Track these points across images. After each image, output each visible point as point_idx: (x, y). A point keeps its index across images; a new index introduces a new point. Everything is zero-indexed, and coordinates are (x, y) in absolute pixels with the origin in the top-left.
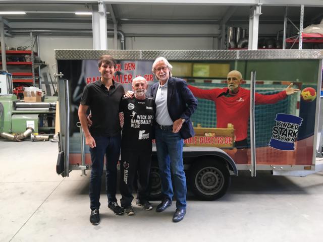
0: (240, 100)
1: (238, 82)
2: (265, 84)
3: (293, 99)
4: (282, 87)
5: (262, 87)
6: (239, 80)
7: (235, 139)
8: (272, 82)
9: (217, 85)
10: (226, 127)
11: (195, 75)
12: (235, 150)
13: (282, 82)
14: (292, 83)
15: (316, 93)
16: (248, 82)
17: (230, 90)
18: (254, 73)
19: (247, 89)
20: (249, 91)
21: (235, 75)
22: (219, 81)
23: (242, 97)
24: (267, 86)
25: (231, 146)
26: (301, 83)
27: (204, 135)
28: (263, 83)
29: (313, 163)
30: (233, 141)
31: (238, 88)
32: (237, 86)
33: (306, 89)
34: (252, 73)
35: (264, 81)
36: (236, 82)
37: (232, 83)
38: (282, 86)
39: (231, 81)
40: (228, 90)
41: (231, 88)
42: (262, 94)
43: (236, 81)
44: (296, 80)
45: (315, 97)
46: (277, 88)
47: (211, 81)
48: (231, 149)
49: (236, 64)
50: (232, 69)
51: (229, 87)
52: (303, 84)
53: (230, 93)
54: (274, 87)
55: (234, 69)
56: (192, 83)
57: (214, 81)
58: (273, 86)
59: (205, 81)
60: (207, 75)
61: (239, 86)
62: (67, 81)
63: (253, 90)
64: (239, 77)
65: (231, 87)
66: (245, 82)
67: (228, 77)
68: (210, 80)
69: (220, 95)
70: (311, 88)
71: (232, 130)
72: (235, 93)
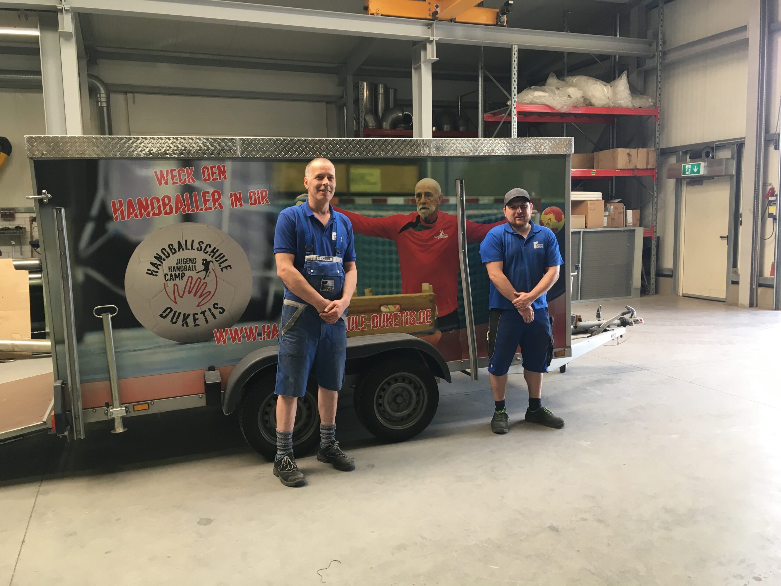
0: (441, 236)
1: (436, 200)
2: (481, 202)
5: (477, 209)
6: (436, 196)
7: (437, 313)
8: (492, 198)
9: (397, 207)
10: (420, 290)
11: (354, 188)
12: (438, 334)
15: (563, 216)
16: (453, 200)
17: (422, 216)
18: (461, 183)
19: (451, 213)
20: (456, 217)
21: (429, 187)
22: (400, 201)
23: (444, 230)
24: (485, 207)
25: (431, 328)
26: (539, 200)
27: (379, 311)
28: (477, 200)
29: (567, 345)
30: (433, 317)
31: (434, 213)
32: (433, 208)
33: (548, 209)
34: (459, 182)
35: (480, 198)
36: (432, 201)
37: (424, 204)
39: (423, 200)
40: (419, 216)
41: (424, 213)
42: (478, 222)
43: (432, 199)
45: (562, 223)
47: (386, 201)
48: (431, 333)
49: (429, 164)
50: (422, 175)
51: (419, 211)
52: (543, 201)
53: (422, 223)
54: (496, 209)
55: (426, 176)
56: (349, 206)
57: (392, 201)
58: (496, 206)
59: (374, 201)
60: (377, 189)
61: (437, 210)
62: (63, 210)
63: (463, 215)
64: (437, 191)
65: (422, 211)
66: (448, 200)
67: (417, 191)
68: (382, 198)
69: (405, 228)
70: (555, 208)
71: (430, 295)
72: (431, 222)
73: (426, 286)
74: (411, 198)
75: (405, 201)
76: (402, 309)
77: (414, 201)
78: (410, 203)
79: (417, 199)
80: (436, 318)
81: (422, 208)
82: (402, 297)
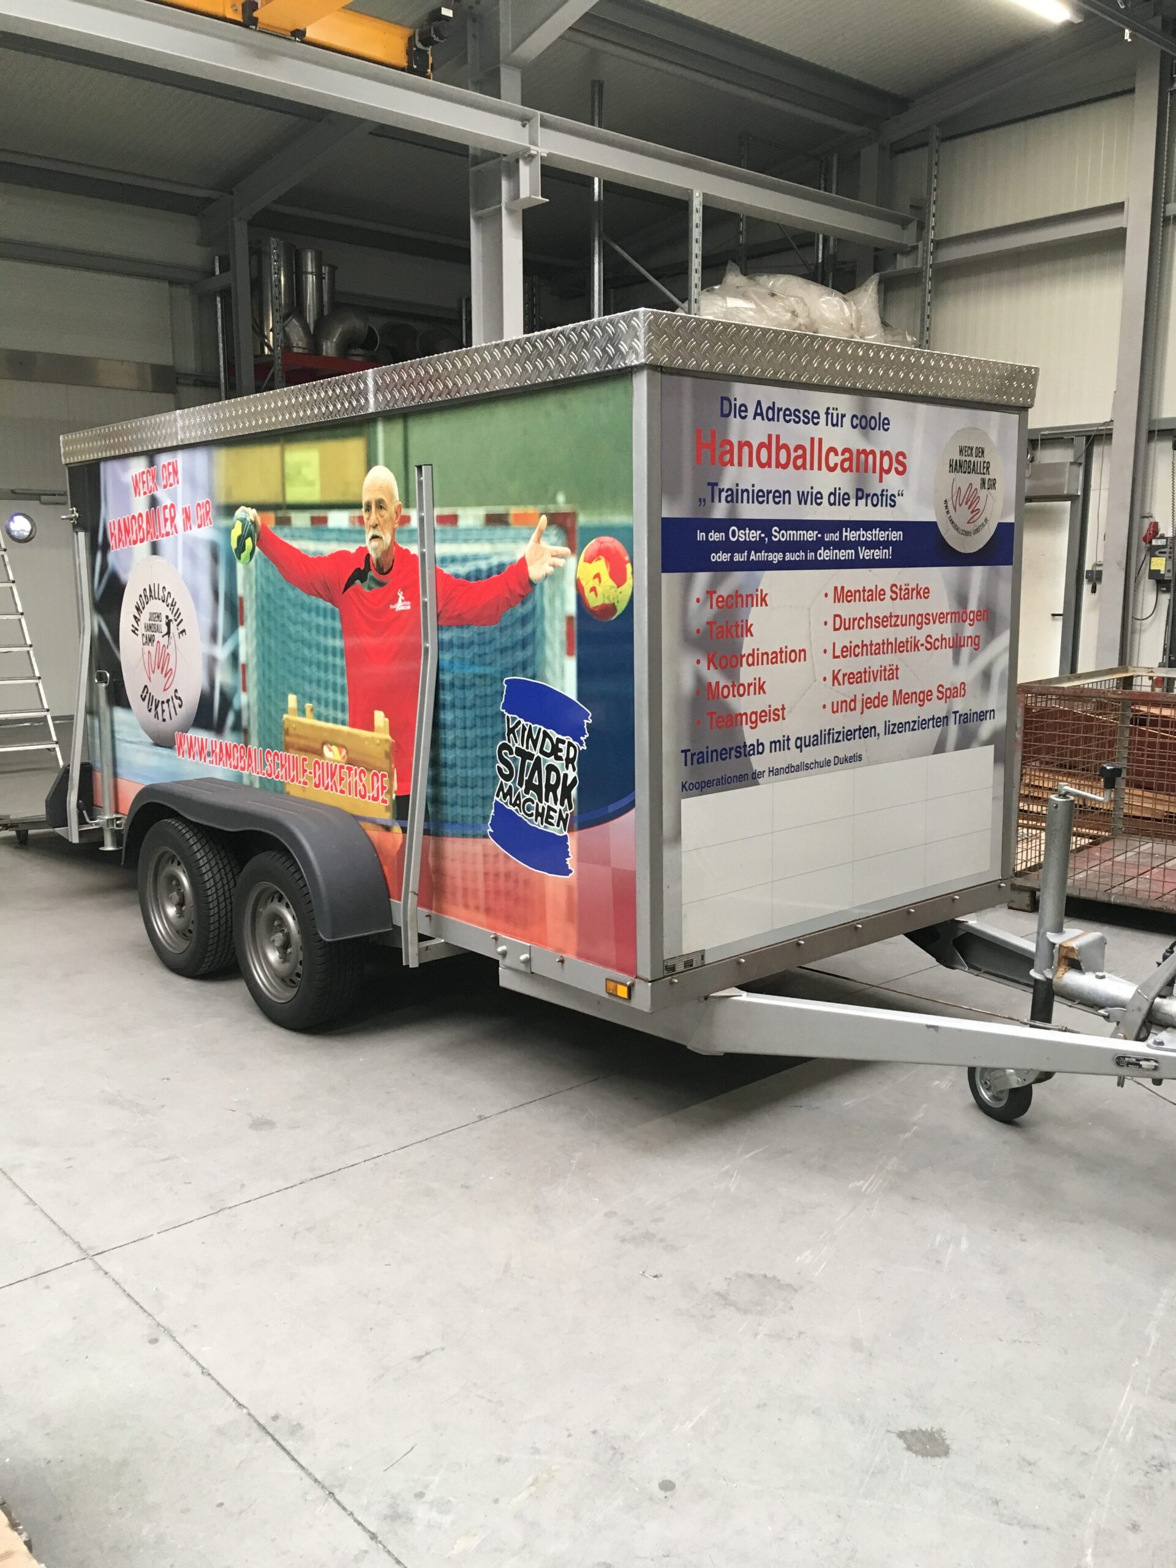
0: (399, 605)
1: (393, 518)
2: (462, 523)
3: (552, 601)
4: (515, 540)
5: (454, 540)
6: (392, 509)
7: (395, 785)
8: (482, 513)
9: (341, 534)
10: (371, 726)
12: (398, 835)
13: (513, 510)
14: (544, 518)
17: (373, 555)
18: (421, 473)
21: (381, 488)
23: (404, 591)
24: (468, 536)
26: (573, 516)
27: (320, 754)
28: (453, 519)
29: (641, 970)
31: (389, 548)
32: (387, 538)
35: (460, 511)
36: (385, 521)
37: (375, 527)
38: (511, 532)
39: (374, 517)
40: (368, 556)
41: (375, 549)
43: (385, 514)
44: (554, 501)
46: (500, 547)
47: (325, 520)
48: (388, 829)
49: (380, 432)
51: (369, 543)
52: (582, 520)
53: (373, 572)
54: (491, 541)
55: (377, 462)
57: (335, 519)
58: (487, 533)
59: (313, 520)
61: (393, 540)
62: (83, 535)
64: (392, 496)
65: (375, 543)
67: (365, 497)
68: (322, 513)
69: (350, 581)
71: (387, 741)
72: (385, 571)
73: (380, 718)
74: (356, 513)
75: (352, 520)
76: (350, 762)
77: (361, 519)
78: (357, 526)
79: (365, 516)
80: (394, 796)
81: (374, 537)
82: (349, 734)
